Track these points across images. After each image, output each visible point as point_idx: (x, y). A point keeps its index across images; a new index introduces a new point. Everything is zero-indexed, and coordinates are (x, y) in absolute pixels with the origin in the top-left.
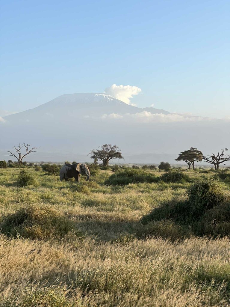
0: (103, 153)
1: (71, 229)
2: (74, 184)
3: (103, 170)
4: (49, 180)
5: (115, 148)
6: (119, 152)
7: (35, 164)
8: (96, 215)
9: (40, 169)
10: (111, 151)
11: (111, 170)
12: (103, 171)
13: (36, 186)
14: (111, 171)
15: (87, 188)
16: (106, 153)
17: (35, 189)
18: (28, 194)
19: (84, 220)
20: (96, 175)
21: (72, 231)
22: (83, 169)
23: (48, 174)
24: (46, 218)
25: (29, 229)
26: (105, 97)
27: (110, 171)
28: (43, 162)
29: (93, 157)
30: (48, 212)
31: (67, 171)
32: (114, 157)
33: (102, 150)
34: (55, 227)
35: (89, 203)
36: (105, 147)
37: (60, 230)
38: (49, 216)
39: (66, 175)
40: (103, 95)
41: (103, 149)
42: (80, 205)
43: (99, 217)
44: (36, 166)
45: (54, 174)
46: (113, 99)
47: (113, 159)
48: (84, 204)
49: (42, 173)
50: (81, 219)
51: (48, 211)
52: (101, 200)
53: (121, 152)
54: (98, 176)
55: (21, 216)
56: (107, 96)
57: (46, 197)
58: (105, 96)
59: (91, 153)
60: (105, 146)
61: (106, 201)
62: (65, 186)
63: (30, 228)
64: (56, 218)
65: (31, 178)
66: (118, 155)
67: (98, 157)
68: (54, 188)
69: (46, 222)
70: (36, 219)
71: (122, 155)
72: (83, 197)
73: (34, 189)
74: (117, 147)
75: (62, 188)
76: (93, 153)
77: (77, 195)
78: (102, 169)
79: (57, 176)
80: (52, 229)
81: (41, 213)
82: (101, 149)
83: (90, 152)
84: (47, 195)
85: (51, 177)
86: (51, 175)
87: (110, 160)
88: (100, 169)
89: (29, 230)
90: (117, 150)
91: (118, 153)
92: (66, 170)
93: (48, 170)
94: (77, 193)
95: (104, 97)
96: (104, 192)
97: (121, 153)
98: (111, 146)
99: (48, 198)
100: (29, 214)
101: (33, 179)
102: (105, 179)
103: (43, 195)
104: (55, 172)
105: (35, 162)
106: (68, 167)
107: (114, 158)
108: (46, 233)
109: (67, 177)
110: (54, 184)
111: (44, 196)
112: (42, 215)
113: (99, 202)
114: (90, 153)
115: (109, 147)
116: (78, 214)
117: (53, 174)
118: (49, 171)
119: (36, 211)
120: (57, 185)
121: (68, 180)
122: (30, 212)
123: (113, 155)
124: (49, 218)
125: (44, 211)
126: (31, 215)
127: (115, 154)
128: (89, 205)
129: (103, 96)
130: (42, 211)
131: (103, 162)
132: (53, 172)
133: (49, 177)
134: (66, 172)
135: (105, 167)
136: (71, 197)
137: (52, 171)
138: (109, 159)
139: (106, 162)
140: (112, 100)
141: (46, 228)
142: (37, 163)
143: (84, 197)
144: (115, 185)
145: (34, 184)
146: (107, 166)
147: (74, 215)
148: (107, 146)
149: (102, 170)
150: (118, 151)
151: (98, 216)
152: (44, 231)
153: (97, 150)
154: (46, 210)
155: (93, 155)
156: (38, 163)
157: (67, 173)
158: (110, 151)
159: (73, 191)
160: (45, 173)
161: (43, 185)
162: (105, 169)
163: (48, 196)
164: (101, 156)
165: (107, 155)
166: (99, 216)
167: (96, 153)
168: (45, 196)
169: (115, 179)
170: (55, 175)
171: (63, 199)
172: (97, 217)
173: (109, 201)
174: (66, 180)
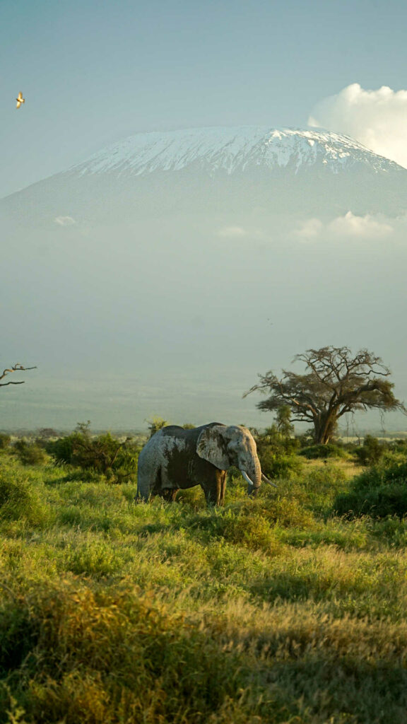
0: (311, 388)
1: (231, 686)
2: (203, 514)
3: (316, 457)
4: (90, 499)
5: (365, 362)
6: (383, 378)
7: (14, 439)
8: (329, 631)
9: (42, 458)
10: (345, 378)
11: (350, 457)
12: (319, 463)
13: (39, 525)
14: (351, 461)
15: (264, 528)
16: (325, 384)
17: (36, 536)
18: (10, 555)
19: (278, 653)
20: (292, 478)
21: (239, 696)
22: (231, 451)
23: (81, 475)
24: (120, 639)
25: (48, 689)
26: (312, 143)
27: (345, 464)
28: (50, 432)
29: (268, 405)
30: (128, 615)
31: (169, 460)
32: (362, 405)
33: (310, 371)
34: (161, 678)
35: (284, 586)
36: (320, 359)
37: (186, 693)
38: (131, 630)
39: (164, 477)
40: (307, 134)
41: (314, 367)
42: (248, 594)
43: (343, 643)
44: (20, 446)
45: (108, 478)
46: (352, 150)
47: (357, 411)
48: (261, 593)
49: (52, 472)
50: (266, 648)
51: (127, 608)
52: (335, 575)
53: (390, 379)
54: (301, 480)
55: (10, 632)
56: (325, 138)
57: (92, 565)
58: (316, 141)
59: (261, 385)
60: (322, 354)
61: (360, 580)
62: (164, 520)
63: (52, 687)
64: (163, 639)
65: (17, 489)
66: (380, 395)
67: (293, 404)
68: (117, 531)
69: (122, 659)
70: (78, 644)
71: (396, 393)
72: (255, 563)
73: (30, 535)
74: (372, 358)
75: (152, 530)
76: (269, 388)
77: (226, 555)
78: (311, 455)
79: (119, 482)
80: (153, 687)
81: (98, 617)
82: (302, 370)
83: (258, 382)
84: (94, 558)
85: (99, 487)
86: (97, 481)
87: (341, 414)
88: (302, 454)
89: (47, 694)
90: (370, 373)
91: (376, 385)
92: (167, 453)
93: (79, 461)
94: (223, 546)
95: (309, 144)
96: (341, 544)
97: (391, 385)
98: (349, 355)
99: (98, 570)
100: (48, 624)
101: (23, 496)
102: (332, 491)
103: (76, 559)
104: (110, 469)
105: (13, 434)
106: (172, 440)
107: (360, 408)
108: (127, 709)
109: (170, 485)
110: (114, 514)
111: (82, 560)
112: (102, 626)
113: (328, 584)
114: (255, 388)
115: (339, 361)
116: (247, 630)
117: (103, 477)
118: (87, 464)
119: (74, 610)
120: (128, 518)
121: (174, 496)
122: (49, 616)
123: (355, 394)
124: (132, 642)
125: (114, 610)
126: (54, 629)
127: (365, 388)
128: (285, 596)
129: (307, 138)
130: (104, 610)
131: (312, 425)
132: (100, 466)
133: (85, 487)
134: (165, 462)
135: (322, 443)
136: (201, 563)
137: (98, 463)
138: (338, 413)
139: (324, 425)
140: (343, 155)
141: (126, 684)
142: (20, 433)
143: (258, 563)
144: (384, 515)
145: (27, 515)
146: (331, 441)
147: (230, 633)
148: (329, 354)
149: (309, 458)
150: (378, 377)
151: (338, 638)
152: (115, 697)
153: (287, 374)
154: (120, 607)
155: (268, 394)
156: (29, 434)
157: (169, 467)
158: (341, 375)
159: (206, 541)
160: (64, 475)
161: (69, 520)
162: (324, 453)
163: (100, 561)
164: (302, 398)
165: (328, 395)
166: (344, 635)
167: (280, 388)
168: (87, 563)
169: (378, 491)
170: (113, 479)
171: (170, 571)
172: (334, 640)
173: (374, 579)
174: (169, 498)
